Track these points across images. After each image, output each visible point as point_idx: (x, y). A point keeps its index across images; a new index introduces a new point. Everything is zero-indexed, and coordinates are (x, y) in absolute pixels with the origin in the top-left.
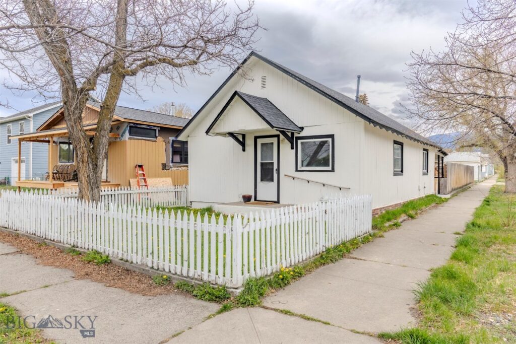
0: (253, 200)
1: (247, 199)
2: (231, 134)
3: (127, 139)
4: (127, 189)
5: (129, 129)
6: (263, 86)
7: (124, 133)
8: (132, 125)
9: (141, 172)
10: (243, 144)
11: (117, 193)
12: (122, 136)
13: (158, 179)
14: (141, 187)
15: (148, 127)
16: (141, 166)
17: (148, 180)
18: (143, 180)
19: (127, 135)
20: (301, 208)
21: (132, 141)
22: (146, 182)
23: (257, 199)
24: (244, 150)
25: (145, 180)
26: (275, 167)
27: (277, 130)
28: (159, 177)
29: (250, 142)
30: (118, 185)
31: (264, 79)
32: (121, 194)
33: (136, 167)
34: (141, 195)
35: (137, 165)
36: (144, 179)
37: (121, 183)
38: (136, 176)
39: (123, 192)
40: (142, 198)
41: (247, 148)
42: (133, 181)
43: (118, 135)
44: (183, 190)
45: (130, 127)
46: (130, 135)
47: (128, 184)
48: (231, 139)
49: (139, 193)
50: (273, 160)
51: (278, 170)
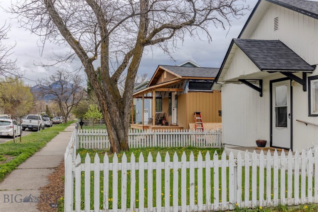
1: (261, 144)
3: (187, 92)
4: (185, 131)
5: (188, 84)
6: (276, 28)
7: (185, 88)
8: (191, 80)
9: (199, 118)
10: (260, 90)
11: (179, 133)
12: (184, 90)
13: (215, 124)
14: (197, 130)
15: (206, 82)
16: (198, 114)
17: (204, 124)
18: (200, 125)
19: (187, 89)
21: (192, 93)
22: (202, 126)
23: (273, 145)
24: (261, 96)
25: (202, 124)
28: (216, 122)
29: (266, 87)
30: (182, 128)
31: (276, 20)
33: (194, 114)
34: (197, 136)
35: (195, 113)
36: (201, 124)
37: (184, 127)
38: (194, 121)
39: (184, 133)
40: (198, 139)
41: (264, 93)
42: (192, 125)
43: (182, 89)
45: (190, 82)
46: (189, 89)
47: (187, 125)
49: (196, 135)
50: (286, 105)
51: (291, 115)
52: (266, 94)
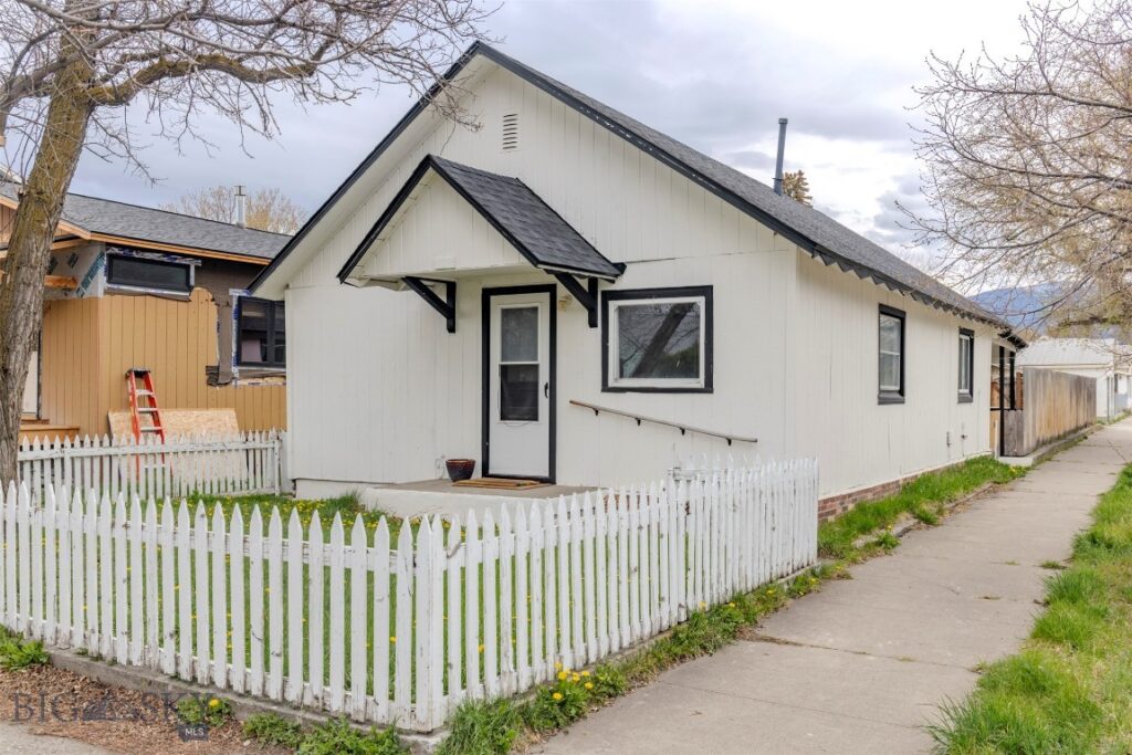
0: (477, 473)
1: (460, 471)
2: (414, 282)
3: (100, 293)
4: (101, 443)
5: (105, 262)
6: (510, 143)
7: (92, 274)
8: (116, 250)
9: (145, 392)
10: (448, 311)
11: (68, 453)
12: (86, 284)
13: (195, 412)
14: (142, 435)
15: (165, 259)
16: (142, 375)
17: (164, 416)
18: (149, 417)
19: (101, 281)
20: (617, 497)
21: (117, 298)
22: (157, 422)
23: (491, 472)
24: (452, 329)
25: (155, 415)
26: (544, 378)
27: (546, 270)
28: (197, 407)
29: (468, 306)
30: (73, 431)
31: (510, 120)
32: (82, 458)
33: (127, 377)
34: (142, 459)
35: (130, 372)
36: (152, 413)
37: (84, 426)
38: (128, 404)
39: (87, 451)
40: (147, 469)
41: (460, 322)
42: (119, 420)
43: (74, 280)
44: (272, 445)
45: (112, 257)
46: (109, 281)
47: (102, 422)
48: (413, 298)
49: (137, 456)
50: (535, 358)
51: (552, 387)
52: (470, 325)
